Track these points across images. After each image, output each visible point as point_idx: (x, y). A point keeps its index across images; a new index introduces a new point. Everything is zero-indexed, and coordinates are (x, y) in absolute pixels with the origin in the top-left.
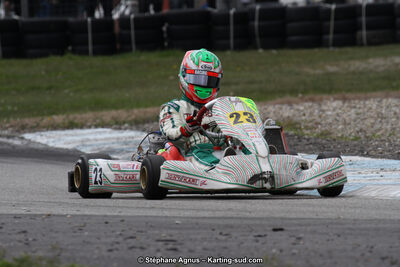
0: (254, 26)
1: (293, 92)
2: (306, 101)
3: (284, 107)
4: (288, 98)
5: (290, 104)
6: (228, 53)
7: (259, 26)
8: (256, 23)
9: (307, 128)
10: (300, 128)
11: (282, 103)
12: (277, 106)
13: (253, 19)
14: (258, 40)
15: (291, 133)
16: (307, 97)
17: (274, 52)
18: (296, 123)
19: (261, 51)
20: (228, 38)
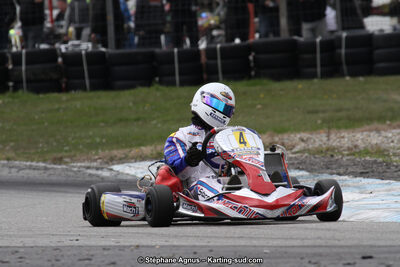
0: (340, 54)
1: (381, 119)
2: (394, 128)
3: (372, 134)
4: (376, 125)
5: (378, 131)
6: (316, 81)
7: (346, 54)
8: (343, 51)
9: (395, 155)
10: (388, 155)
11: (370, 131)
12: (365, 133)
13: (340, 47)
14: (345, 67)
15: (380, 160)
16: (395, 124)
17: (361, 79)
18: (385, 150)
19: (348, 78)
20: (315, 66)
